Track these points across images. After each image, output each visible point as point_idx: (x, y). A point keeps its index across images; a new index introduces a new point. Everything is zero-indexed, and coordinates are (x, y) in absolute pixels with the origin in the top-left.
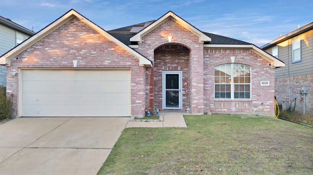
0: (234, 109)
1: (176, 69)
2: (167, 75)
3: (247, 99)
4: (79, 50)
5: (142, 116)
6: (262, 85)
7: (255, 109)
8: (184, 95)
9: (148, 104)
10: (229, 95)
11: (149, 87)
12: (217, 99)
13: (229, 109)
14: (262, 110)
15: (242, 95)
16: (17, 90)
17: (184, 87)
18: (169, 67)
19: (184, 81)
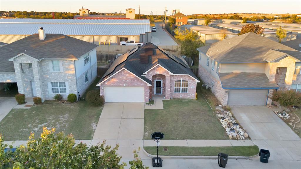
0: (181, 97)
1: (160, 79)
2: (156, 81)
3: (186, 93)
4: (126, 80)
5: (148, 102)
6: (192, 88)
7: (189, 97)
8: (163, 89)
9: (150, 96)
10: (180, 92)
11: (150, 90)
12: (175, 93)
13: (179, 97)
14: (191, 97)
15: (184, 91)
16: (104, 94)
17: (163, 86)
18: (157, 78)
19: (163, 84)
